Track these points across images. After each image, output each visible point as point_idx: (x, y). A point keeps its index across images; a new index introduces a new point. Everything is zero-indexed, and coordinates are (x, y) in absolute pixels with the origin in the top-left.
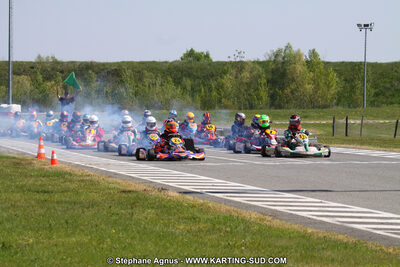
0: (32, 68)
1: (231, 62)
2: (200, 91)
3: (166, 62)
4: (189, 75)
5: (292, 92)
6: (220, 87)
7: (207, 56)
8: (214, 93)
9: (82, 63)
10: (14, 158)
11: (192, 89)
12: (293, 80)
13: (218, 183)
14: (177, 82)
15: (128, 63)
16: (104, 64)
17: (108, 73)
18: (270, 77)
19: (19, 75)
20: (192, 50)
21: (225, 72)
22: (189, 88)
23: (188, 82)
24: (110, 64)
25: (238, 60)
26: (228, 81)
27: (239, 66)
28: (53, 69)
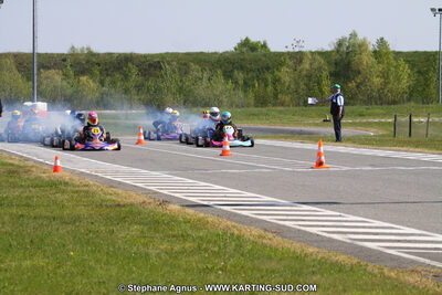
0: (64, 60)
1: (288, 53)
2: (254, 86)
3: (216, 53)
4: (242, 68)
5: (358, 87)
6: (276, 81)
7: (264, 46)
8: (270, 88)
9: (120, 55)
10: (12, 165)
11: (245, 83)
12: (359, 73)
13: (233, 194)
14: (228, 75)
15: (172, 54)
16: (145, 56)
17: (150, 65)
18: (333, 69)
19: (49, 68)
20: (247, 39)
21: (282, 64)
22: (241, 82)
23: (240, 76)
24: (153, 56)
25: (297, 50)
26: (285, 74)
27: (298, 57)
28: (88, 62)
